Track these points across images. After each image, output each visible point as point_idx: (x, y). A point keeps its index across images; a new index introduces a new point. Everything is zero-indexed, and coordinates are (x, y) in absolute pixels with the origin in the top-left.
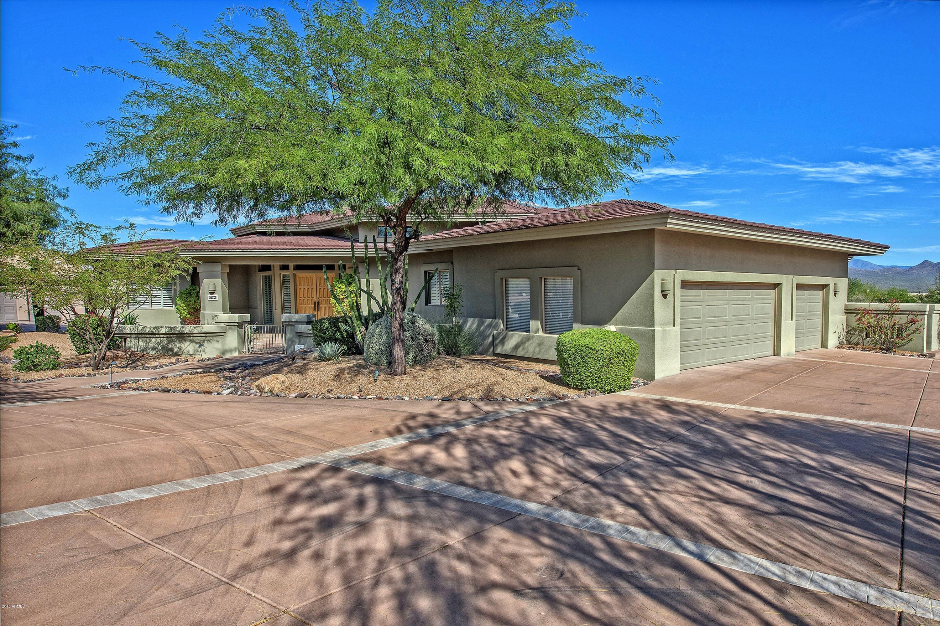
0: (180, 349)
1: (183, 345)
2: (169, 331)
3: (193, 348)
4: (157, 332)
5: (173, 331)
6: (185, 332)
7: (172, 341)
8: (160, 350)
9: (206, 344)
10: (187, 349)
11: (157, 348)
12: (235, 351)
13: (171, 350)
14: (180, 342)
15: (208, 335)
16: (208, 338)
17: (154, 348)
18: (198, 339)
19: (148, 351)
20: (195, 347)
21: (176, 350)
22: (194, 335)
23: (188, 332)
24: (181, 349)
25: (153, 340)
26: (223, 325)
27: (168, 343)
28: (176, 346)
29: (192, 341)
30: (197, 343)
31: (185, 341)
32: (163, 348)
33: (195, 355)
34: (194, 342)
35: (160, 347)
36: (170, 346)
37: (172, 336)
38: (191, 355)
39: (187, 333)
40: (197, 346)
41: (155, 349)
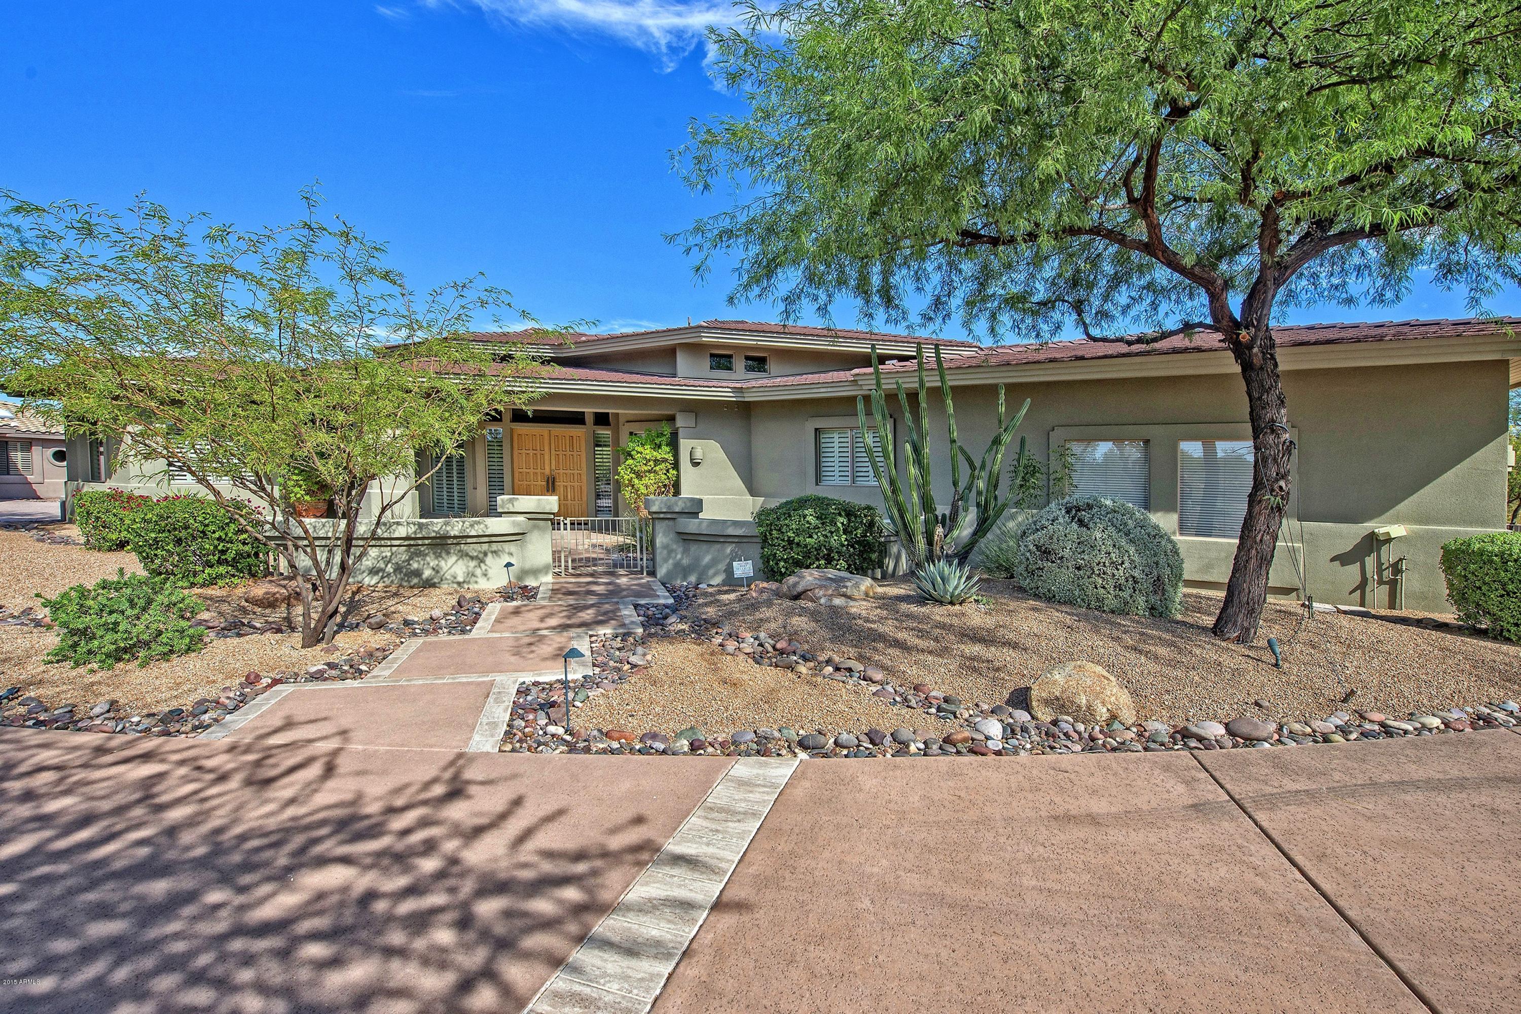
0: (436, 570)
1: (443, 563)
2: (415, 533)
3: (464, 569)
4: (386, 535)
5: (424, 533)
6: (452, 534)
7: (419, 554)
8: (389, 575)
9: (489, 559)
10: (452, 571)
11: (383, 570)
12: (547, 573)
13: (418, 573)
14: (438, 556)
15: (494, 539)
16: (494, 547)
17: (373, 571)
18: (473, 550)
19: (360, 578)
20: (468, 567)
21: (427, 573)
22: (469, 540)
23: (457, 533)
24: (438, 572)
25: (373, 552)
26: (521, 518)
27: (411, 558)
28: (427, 566)
29: (463, 555)
30: (472, 558)
31: (448, 553)
32: (398, 569)
33: (469, 583)
34: (467, 555)
35: (389, 569)
36: (415, 566)
37: (420, 542)
38: (459, 584)
39: (455, 537)
40: (472, 564)
41: (377, 573)
